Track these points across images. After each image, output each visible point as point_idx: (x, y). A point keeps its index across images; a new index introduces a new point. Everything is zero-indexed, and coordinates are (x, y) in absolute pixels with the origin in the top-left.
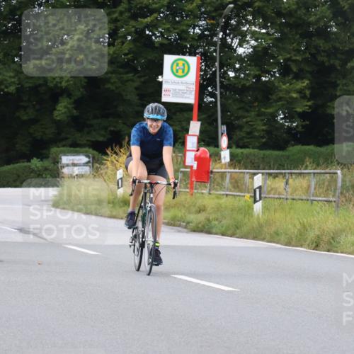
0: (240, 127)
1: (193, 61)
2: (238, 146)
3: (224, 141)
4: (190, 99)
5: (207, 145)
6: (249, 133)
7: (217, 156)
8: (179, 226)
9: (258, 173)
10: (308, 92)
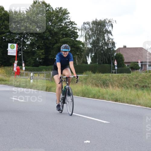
0: (27, 61)
1: (15, 45)
2: (27, 66)
3: (23, 65)
4: (15, 54)
5: (19, 66)
6: (29, 63)
7: (22, 69)
8: (12, 86)
9: (31, 73)
10: (44, 53)
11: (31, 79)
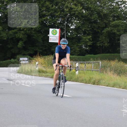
1: (58, 30)
4: (57, 41)
6: (74, 51)
9: (76, 63)
10: (91, 39)
11: (76, 71)
